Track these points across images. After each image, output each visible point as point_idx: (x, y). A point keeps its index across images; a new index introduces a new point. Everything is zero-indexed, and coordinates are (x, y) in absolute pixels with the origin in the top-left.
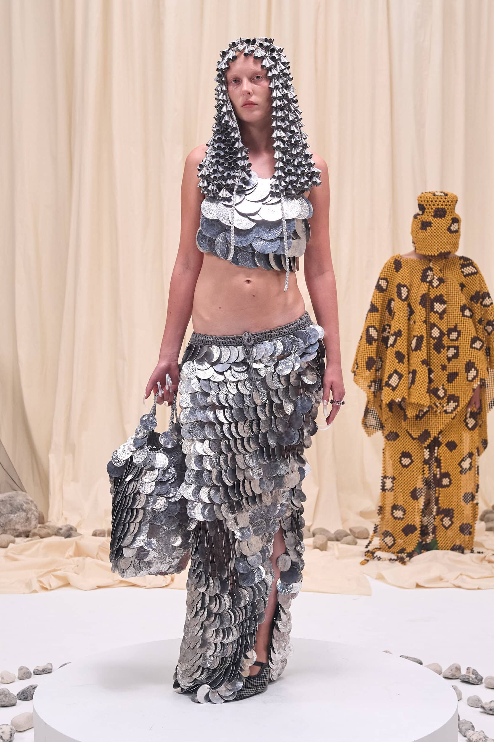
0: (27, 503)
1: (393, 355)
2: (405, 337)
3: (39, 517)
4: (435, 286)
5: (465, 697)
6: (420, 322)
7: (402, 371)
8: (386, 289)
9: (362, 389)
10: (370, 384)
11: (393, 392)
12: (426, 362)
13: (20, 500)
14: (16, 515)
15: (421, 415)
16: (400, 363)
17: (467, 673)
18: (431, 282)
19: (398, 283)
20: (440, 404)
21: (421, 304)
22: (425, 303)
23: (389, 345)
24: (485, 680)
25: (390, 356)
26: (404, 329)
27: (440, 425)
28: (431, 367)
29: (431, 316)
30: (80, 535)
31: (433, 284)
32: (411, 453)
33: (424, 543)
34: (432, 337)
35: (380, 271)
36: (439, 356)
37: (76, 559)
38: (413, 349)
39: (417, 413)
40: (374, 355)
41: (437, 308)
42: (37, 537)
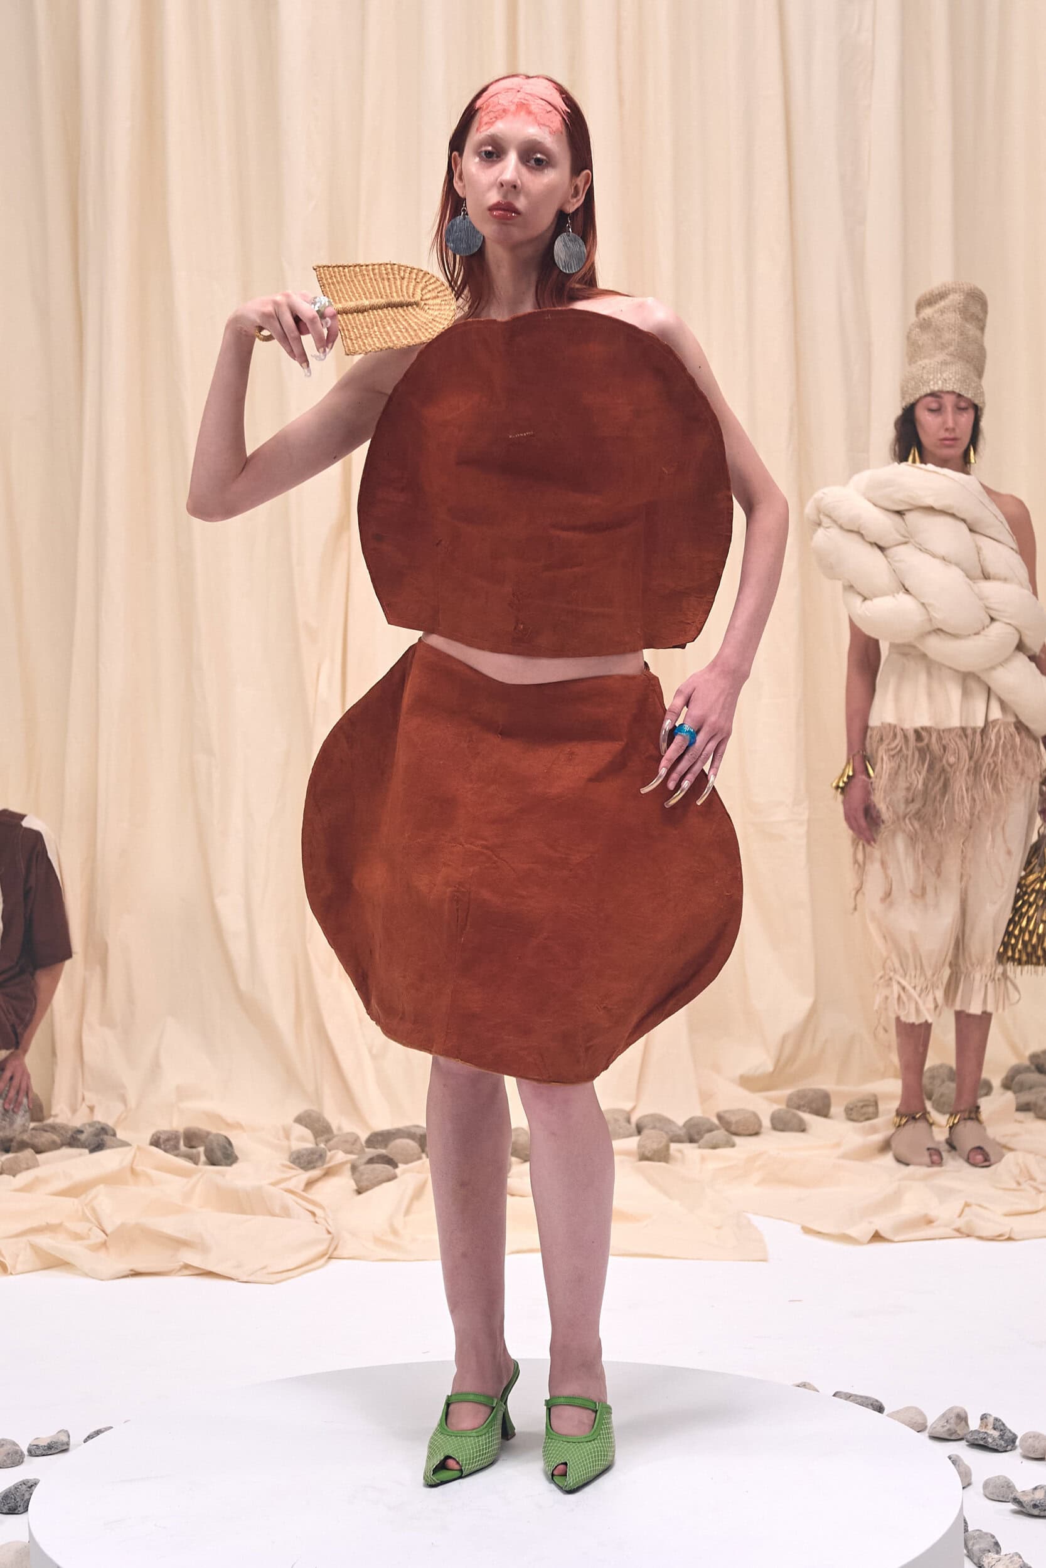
5: (978, 1479)
17: (981, 1426)
24: (1022, 1440)
30: (125, 1144)
42: (29, 1152)
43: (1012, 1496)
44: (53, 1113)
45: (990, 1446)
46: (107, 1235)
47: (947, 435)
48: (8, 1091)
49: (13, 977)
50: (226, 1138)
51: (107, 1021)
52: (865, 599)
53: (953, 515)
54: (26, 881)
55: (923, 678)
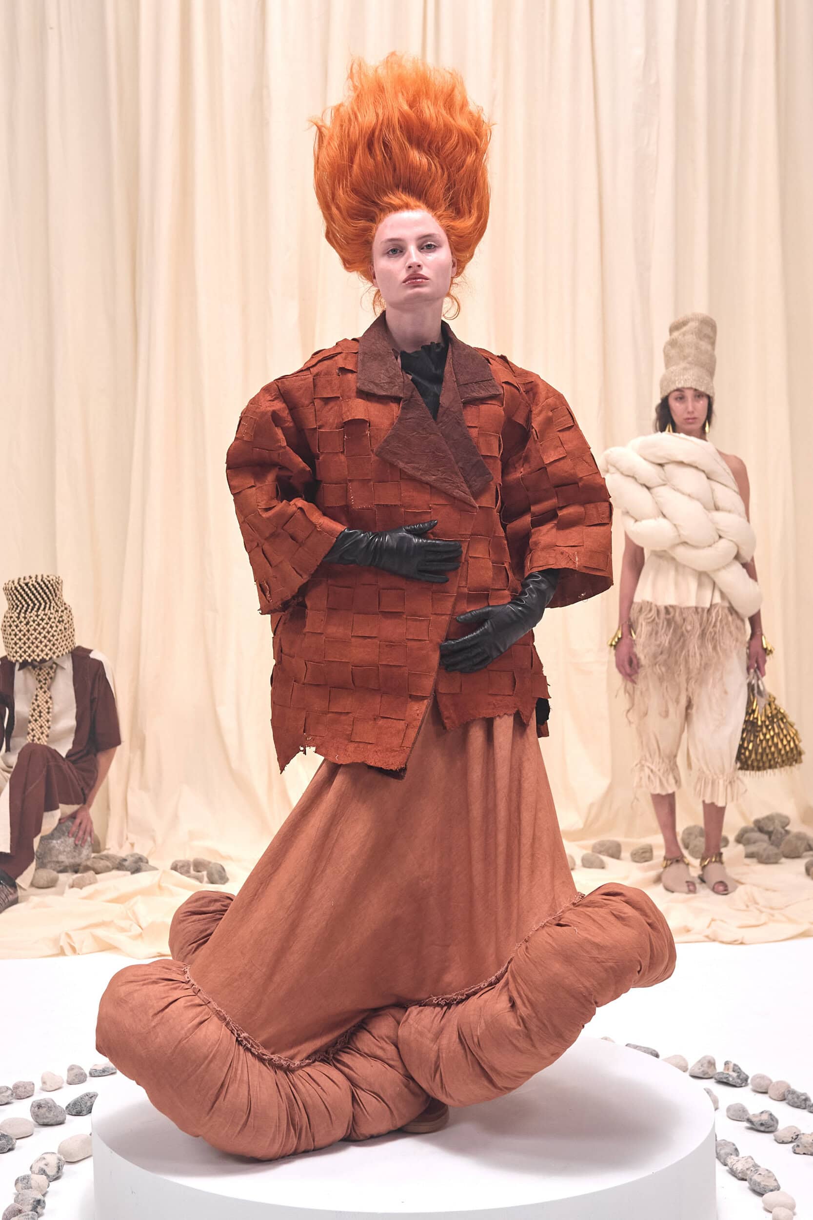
5: (723, 1105)
14: (59, 842)
17: (725, 1069)
24: (752, 1079)
30: (155, 869)
42: (91, 873)
43: (746, 1117)
44: (107, 847)
45: (731, 1083)
46: (142, 929)
47: (689, 416)
48: (78, 832)
49: (81, 758)
50: (221, 866)
51: (144, 787)
52: (636, 521)
53: (696, 468)
54: (92, 693)
55: (672, 573)
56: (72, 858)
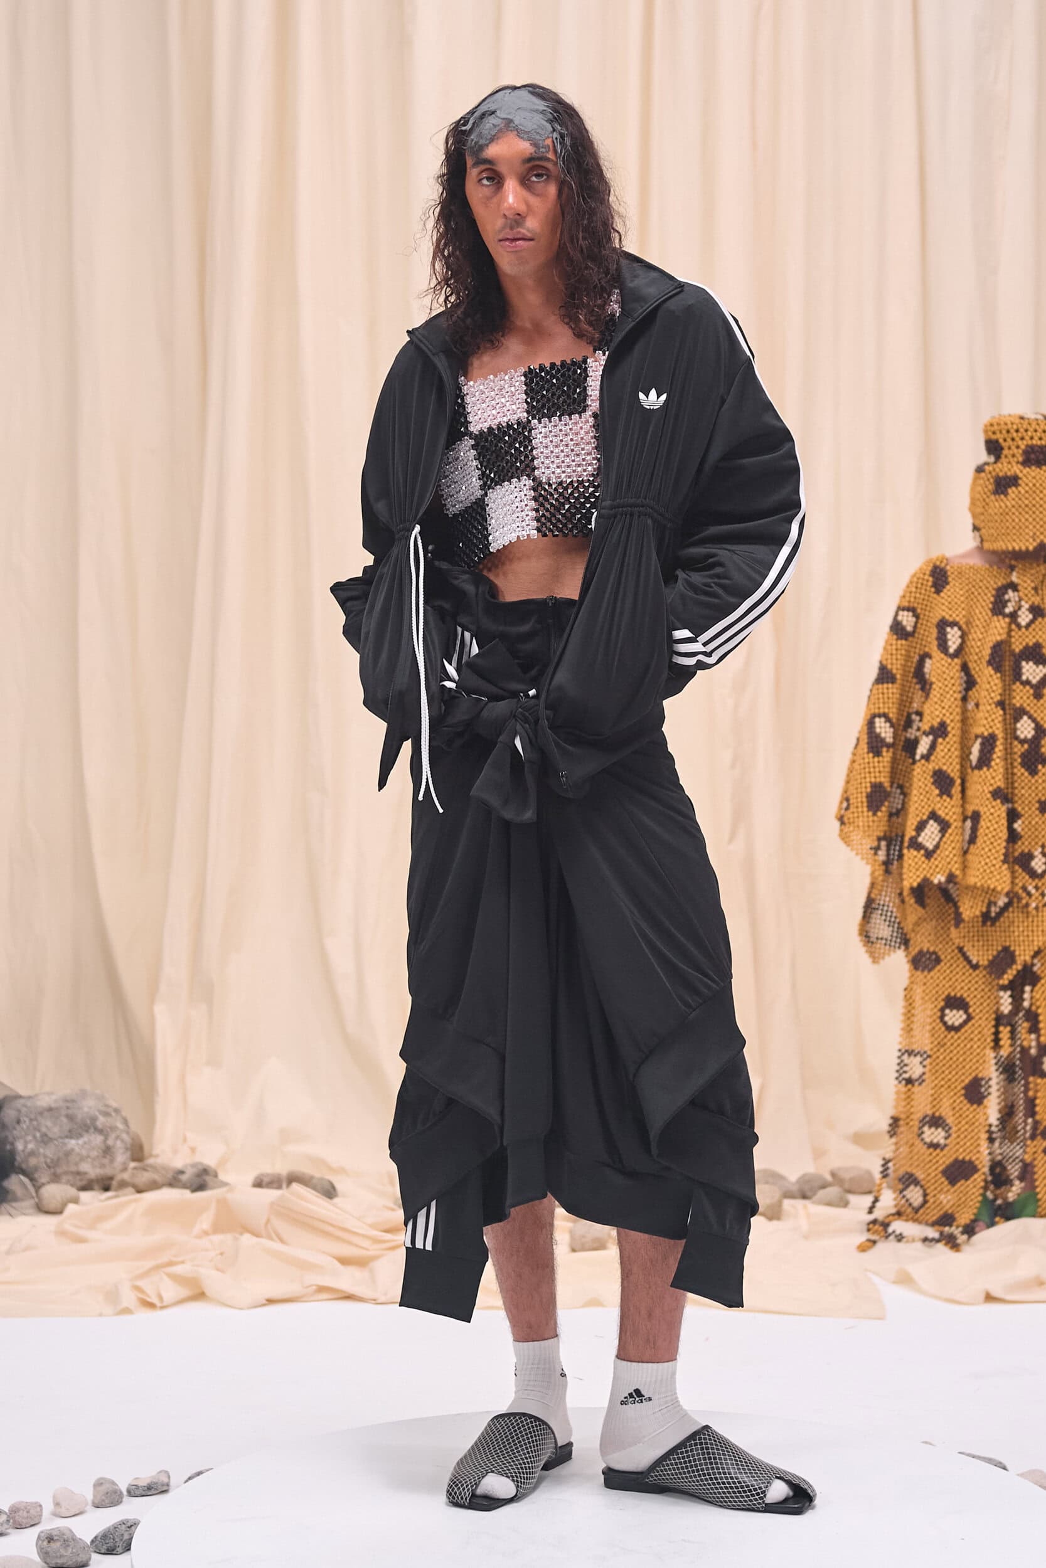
0: (106, 1114)
1: (928, 777)
2: (954, 739)
3: (132, 1145)
4: (1023, 623)
6: (990, 705)
7: (947, 814)
8: (914, 632)
9: (857, 854)
10: (875, 844)
11: (927, 862)
12: (1002, 795)
13: (90, 1108)
14: (81, 1142)
15: (993, 915)
16: (945, 797)
18: (1014, 616)
19: (940, 617)
20: (1037, 888)
21: (991, 665)
22: (1000, 661)
23: (918, 757)
25: (920, 780)
26: (952, 721)
27: (1038, 936)
28: (1016, 805)
29: (1014, 691)
30: (225, 1184)
31: (1019, 620)
32: (968, 1000)
33: (999, 1202)
34: (1017, 738)
35: (901, 593)
36: (1033, 781)
37: (217, 1238)
38: (974, 763)
39: (984, 910)
40: (885, 780)
41: (1028, 674)
42: (130, 1191)
44: (155, 1152)
51: (214, 1061)
56: (101, 1167)
